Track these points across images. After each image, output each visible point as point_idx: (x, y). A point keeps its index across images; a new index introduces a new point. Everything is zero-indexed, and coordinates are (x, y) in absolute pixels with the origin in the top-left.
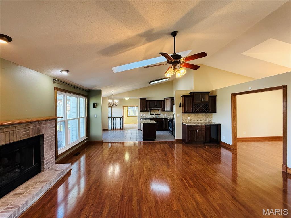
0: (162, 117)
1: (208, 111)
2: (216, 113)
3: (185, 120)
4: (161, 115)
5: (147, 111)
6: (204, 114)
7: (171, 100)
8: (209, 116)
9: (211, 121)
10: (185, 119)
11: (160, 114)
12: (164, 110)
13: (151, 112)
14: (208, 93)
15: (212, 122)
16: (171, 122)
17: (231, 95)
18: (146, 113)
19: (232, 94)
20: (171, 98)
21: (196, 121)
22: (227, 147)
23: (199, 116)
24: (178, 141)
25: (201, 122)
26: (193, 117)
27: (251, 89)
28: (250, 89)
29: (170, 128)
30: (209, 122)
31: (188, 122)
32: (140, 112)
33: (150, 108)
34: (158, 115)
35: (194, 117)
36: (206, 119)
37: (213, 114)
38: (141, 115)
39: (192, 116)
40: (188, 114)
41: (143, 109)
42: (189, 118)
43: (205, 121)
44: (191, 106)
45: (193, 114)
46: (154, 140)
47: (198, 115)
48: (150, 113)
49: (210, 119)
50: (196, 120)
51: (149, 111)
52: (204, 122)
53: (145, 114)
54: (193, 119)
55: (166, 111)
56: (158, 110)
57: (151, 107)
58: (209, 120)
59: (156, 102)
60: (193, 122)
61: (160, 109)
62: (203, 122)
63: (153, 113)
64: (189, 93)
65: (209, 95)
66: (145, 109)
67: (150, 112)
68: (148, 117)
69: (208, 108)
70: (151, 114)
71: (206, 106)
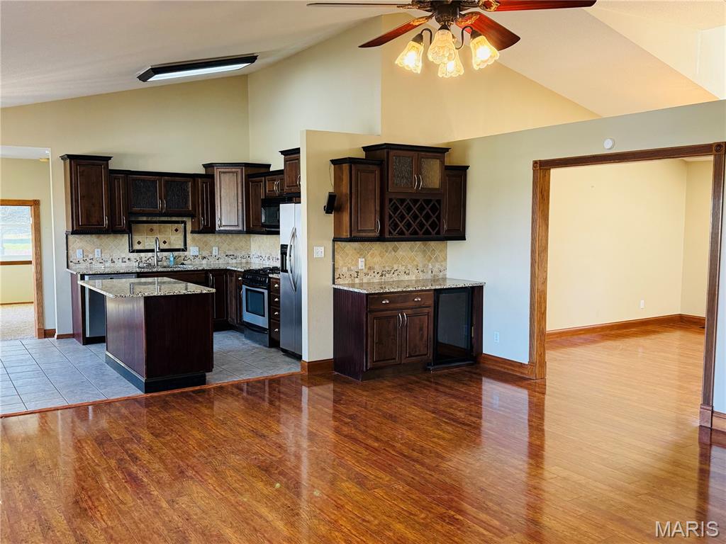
0: (197, 261)
1: (438, 233)
2: (463, 238)
3: (348, 275)
4: (193, 250)
5: (114, 230)
6: (418, 243)
7: (248, 177)
8: (437, 253)
9: (441, 275)
10: (345, 269)
11: (185, 250)
12: (208, 227)
13: (136, 238)
14: (439, 152)
15: (444, 279)
16: (261, 284)
17: (534, 166)
18: (108, 240)
19: (535, 163)
20: (247, 165)
21: (388, 277)
22: (507, 372)
23: (400, 253)
24: (317, 371)
25: (406, 278)
26: (377, 259)
27: (610, 149)
28: (607, 147)
29: (248, 317)
30: (435, 280)
31: (357, 281)
32: (71, 238)
33: (130, 214)
34: (176, 254)
35: (382, 257)
36: (424, 266)
37: (449, 243)
38: (77, 254)
39: (372, 255)
40: (356, 245)
41: (94, 221)
42: (361, 264)
43: (422, 276)
44: (378, 208)
45: (377, 247)
46: (203, 381)
47: (395, 249)
48: (131, 245)
49: (437, 265)
50: (389, 272)
51: (122, 232)
52: (417, 281)
53: (97, 252)
54: (378, 268)
55: (221, 232)
56: (176, 226)
57: (136, 209)
58: (435, 270)
59: (167, 182)
60: (377, 279)
61: (185, 223)
62: (414, 278)
63: (148, 242)
64: (365, 149)
65: (442, 162)
66: (106, 222)
67: (126, 237)
68: (121, 267)
69: (439, 218)
70: (137, 247)
71: (434, 209)
